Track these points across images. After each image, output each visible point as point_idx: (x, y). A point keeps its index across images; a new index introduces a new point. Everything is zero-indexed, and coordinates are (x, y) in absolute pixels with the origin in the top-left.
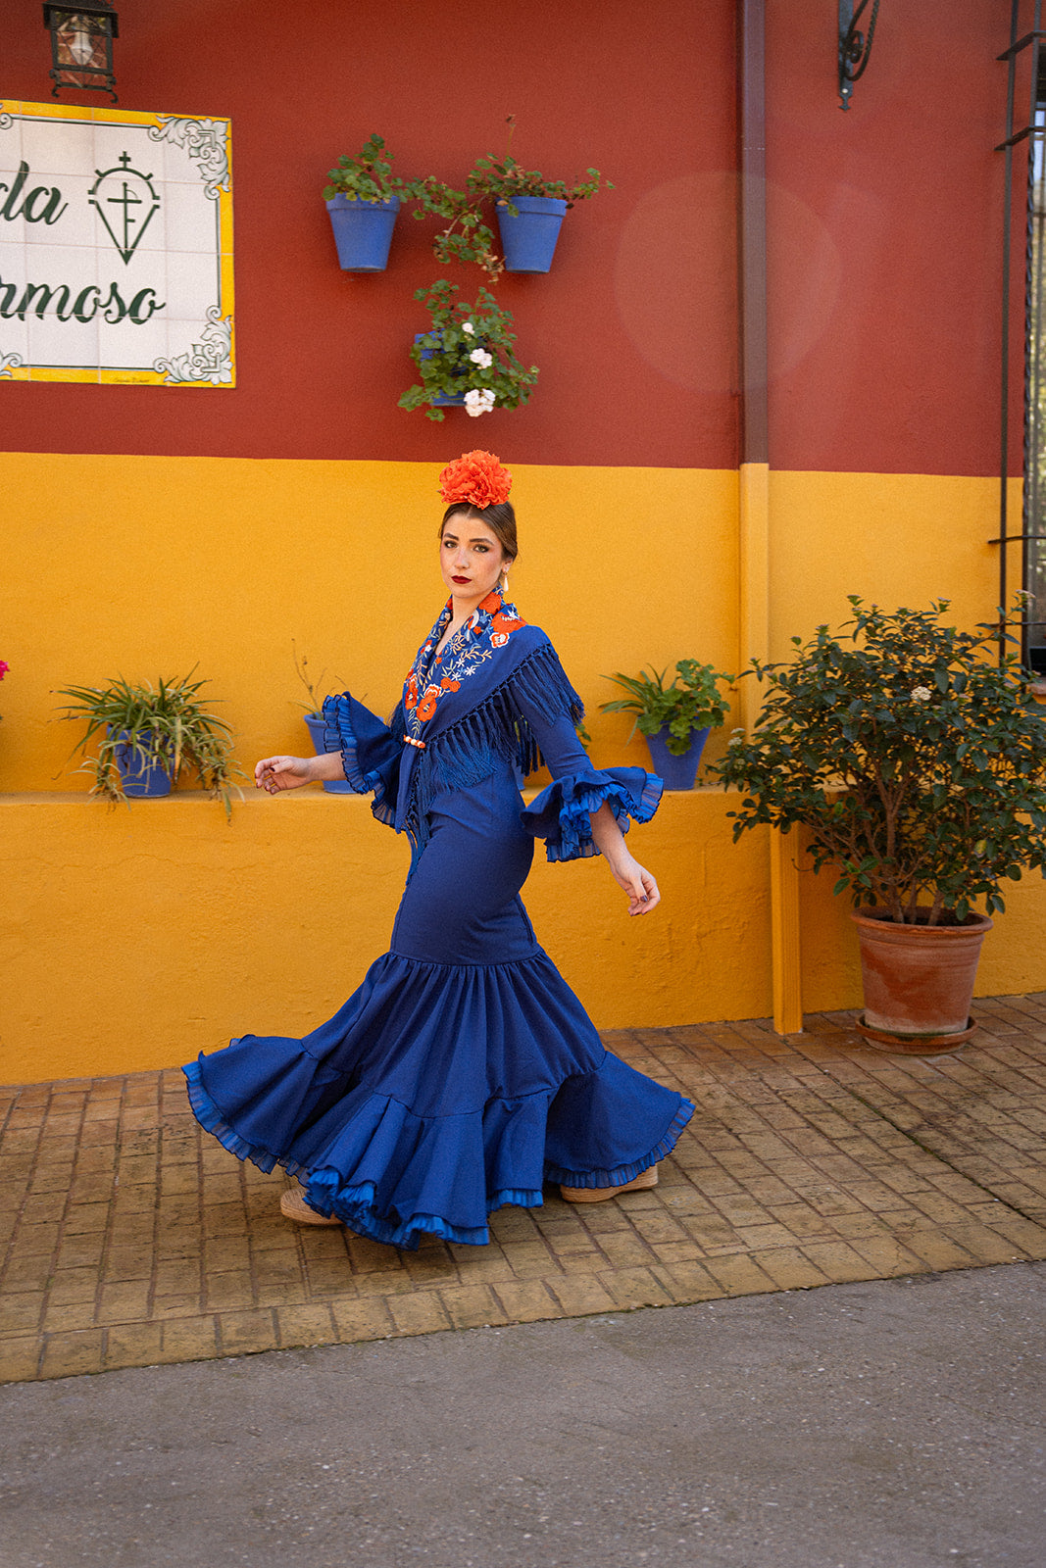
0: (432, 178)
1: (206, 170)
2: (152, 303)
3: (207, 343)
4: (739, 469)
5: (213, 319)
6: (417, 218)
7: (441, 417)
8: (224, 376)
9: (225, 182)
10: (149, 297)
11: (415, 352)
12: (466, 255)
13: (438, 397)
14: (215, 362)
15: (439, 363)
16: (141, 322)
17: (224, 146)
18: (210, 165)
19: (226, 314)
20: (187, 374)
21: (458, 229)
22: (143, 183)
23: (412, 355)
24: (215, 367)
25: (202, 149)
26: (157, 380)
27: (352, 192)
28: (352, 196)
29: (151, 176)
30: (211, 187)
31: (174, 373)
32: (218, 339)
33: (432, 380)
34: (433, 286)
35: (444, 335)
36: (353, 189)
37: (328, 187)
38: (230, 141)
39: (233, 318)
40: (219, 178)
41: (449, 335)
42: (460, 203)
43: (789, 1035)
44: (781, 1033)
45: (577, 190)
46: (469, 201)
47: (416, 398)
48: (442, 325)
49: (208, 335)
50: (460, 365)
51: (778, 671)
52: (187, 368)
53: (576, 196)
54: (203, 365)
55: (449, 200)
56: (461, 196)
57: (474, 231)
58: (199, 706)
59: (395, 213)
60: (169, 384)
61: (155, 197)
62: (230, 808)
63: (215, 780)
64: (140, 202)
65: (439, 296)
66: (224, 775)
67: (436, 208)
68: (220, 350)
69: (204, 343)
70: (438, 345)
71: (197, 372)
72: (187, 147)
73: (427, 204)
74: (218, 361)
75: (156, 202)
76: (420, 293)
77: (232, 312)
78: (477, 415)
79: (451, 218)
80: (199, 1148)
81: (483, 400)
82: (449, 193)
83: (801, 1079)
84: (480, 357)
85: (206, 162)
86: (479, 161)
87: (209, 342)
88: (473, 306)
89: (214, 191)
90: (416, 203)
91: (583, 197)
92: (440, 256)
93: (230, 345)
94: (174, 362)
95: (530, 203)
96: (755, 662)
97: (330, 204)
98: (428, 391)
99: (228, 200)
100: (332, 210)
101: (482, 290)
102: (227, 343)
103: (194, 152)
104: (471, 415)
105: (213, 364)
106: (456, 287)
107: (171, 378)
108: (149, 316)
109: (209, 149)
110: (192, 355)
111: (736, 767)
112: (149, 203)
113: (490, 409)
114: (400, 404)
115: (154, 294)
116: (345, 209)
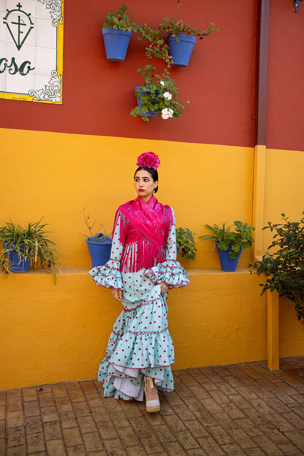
0: (145, 24)
1: (53, 14)
2: (29, 67)
3: (51, 85)
4: (254, 147)
5: (54, 76)
6: (139, 40)
7: (148, 120)
8: (58, 99)
9: (61, 20)
10: (28, 65)
11: (137, 93)
12: (158, 56)
13: (147, 111)
14: (54, 93)
15: (148, 97)
16: (24, 75)
17: (60, 5)
18: (54, 12)
19: (59, 74)
20: (41, 97)
21: (156, 45)
22: (27, 17)
23: (136, 94)
24: (54, 95)
25: (52, 6)
26: (30, 99)
27: (116, 26)
28: (115, 27)
29: (30, 14)
30: (55, 21)
31: (37, 97)
32: (56, 84)
33: (146, 104)
34: (145, 67)
35: (151, 86)
36: (116, 24)
37: (105, 24)
38: (63, 4)
39: (62, 76)
40: (58, 18)
41: (152, 87)
42: (156, 35)
43: (275, 371)
44: (271, 370)
45: (205, 32)
46: (159, 35)
47: (138, 112)
48: (150, 83)
49: (51, 82)
50: (157, 99)
51: (279, 227)
52: (42, 95)
53: (204, 34)
54: (49, 94)
55: (152, 34)
56: (157, 32)
57: (161, 46)
58: (44, 234)
59: (130, 37)
60: (35, 101)
61: (31, 23)
62: (56, 278)
63: (49, 266)
64: (25, 25)
65: (147, 71)
66: (53, 264)
67: (147, 36)
68: (56, 88)
69: (50, 85)
70: (148, 90)
71: (46, 97)
72: (45, 4)
73: (144, 34)
74: (55, 93)
75: (32, 26)
76: (139, 70)
77: (62, 74)
78: (166, 119)
79: (152, 41)
80: (45, 439)
81: (169, 113)
82: (152, 31)
83: (293, 396)
84: (167, 96)
85: (53, 11)
86: (164, 19)
87: (52, 85)
88: (161, 76)
89: (56, 23)
90: (139, 33)
91: (207, 35)
92: (148, 55)
93: (60, 86)
94: (37, 92)
95: (184, 37)
96: (270, 224)
97: (104, 31)
98: (143, 109)
99: (61, 28)
100: (105, 34)
101: (166, 70)
102: (59, 86)
103: (48, 6)
104: (164, 119)
105: (53, 94)
106: (155, 68)
107: (35, 98)
108: (28, 72)
109: (54, 6)
110: (44, 90)
111: (267, 267)
112: (29, 26)
113: (171, 116)
114: (131, 113)
115: (30, 63)
116: (111, 34)
